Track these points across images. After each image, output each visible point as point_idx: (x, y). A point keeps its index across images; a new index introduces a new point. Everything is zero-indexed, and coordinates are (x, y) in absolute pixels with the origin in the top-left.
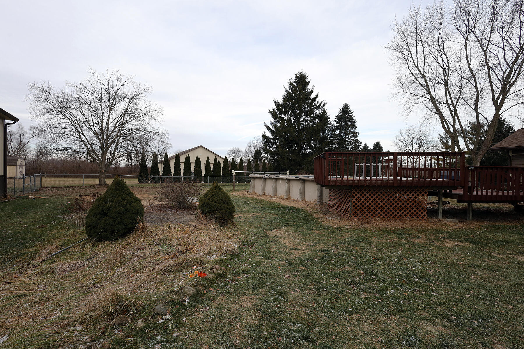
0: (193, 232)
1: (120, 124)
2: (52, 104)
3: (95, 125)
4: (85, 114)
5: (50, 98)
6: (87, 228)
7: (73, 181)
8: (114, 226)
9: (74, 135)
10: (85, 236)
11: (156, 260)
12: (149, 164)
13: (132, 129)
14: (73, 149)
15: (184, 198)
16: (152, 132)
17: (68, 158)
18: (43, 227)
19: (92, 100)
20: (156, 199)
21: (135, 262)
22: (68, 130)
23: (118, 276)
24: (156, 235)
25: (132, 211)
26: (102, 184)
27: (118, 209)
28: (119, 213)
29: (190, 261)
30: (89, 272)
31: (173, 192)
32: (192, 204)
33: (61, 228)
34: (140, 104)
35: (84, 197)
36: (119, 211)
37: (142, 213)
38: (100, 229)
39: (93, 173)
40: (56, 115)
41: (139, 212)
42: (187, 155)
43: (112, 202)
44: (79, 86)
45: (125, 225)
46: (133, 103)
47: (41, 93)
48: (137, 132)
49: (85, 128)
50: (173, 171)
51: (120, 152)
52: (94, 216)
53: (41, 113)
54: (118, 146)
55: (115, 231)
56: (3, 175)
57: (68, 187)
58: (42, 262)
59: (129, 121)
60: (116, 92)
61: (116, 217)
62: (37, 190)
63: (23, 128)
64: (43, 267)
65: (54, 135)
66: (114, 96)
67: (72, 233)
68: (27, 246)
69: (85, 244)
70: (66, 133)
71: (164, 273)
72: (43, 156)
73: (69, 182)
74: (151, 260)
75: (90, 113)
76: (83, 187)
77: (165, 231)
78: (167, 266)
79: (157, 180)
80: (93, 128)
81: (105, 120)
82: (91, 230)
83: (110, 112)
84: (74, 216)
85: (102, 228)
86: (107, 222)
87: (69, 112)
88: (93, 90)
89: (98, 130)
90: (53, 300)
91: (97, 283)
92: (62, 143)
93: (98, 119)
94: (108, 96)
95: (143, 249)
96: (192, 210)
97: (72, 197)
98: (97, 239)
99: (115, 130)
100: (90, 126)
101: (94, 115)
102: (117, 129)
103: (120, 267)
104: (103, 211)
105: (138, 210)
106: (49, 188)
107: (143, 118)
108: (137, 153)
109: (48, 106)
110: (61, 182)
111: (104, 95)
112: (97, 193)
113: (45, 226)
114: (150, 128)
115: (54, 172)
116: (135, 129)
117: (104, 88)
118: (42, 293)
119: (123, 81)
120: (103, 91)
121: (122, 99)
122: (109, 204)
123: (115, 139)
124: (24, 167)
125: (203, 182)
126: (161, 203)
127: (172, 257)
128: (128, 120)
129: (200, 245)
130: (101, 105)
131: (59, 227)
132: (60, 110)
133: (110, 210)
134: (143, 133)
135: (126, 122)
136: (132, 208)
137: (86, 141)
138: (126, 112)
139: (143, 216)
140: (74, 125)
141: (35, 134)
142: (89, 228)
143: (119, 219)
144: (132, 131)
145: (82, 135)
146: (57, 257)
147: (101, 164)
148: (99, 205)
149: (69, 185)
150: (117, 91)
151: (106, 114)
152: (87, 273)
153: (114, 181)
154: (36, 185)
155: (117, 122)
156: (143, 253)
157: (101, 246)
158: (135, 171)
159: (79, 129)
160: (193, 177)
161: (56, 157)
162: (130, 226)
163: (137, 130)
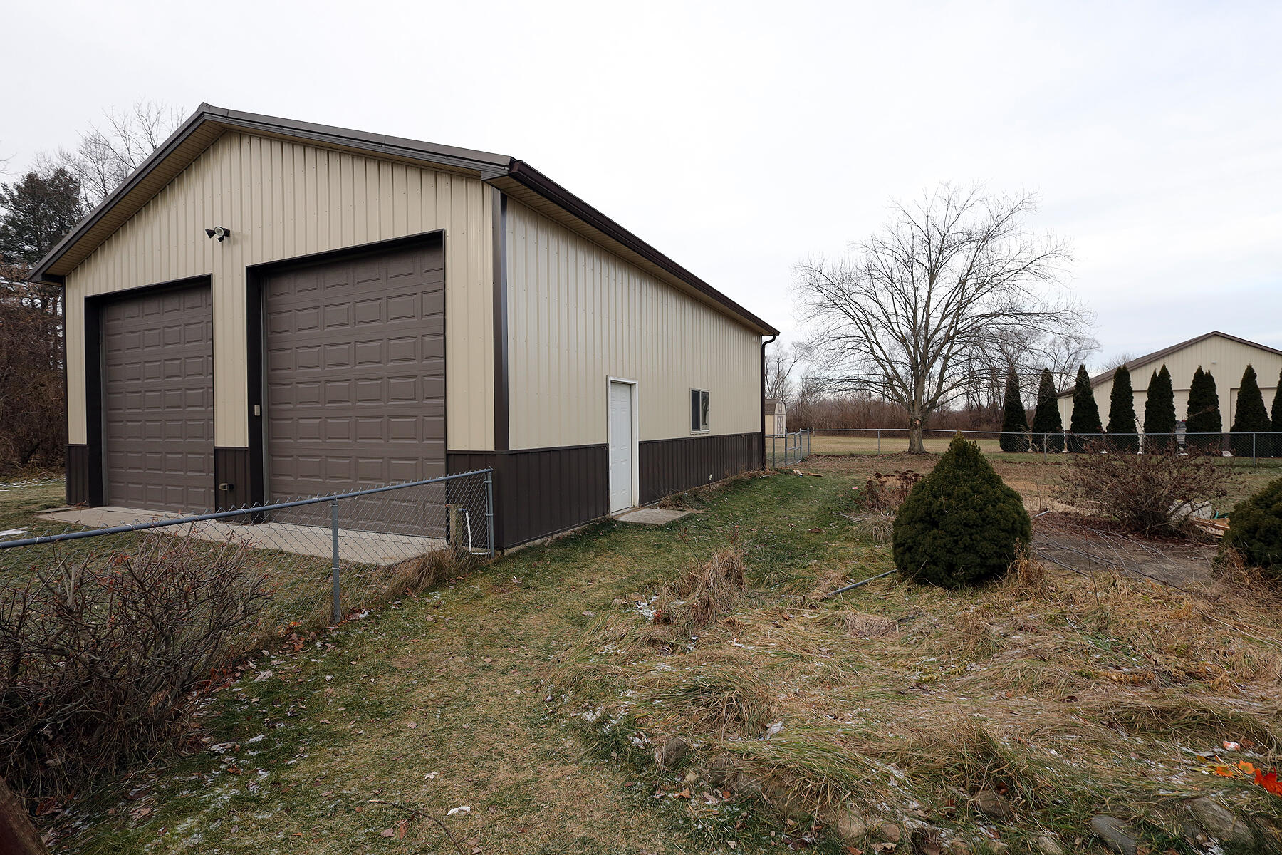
0: (1212, 621)
1: (955, 307)
2: (826, 292)
3: (901, 321)
4: (881, 299)
5: (823, 282)
6: (895, 547)
7: (859, 443)
8: (955, 554)
9: (862, 348)
10: (892, 565)
11: (1080, 674)
12: (1029, 402)
13: (983, 316)
14: (860, 377)
15: (1157, 501)
16: (1038, 314)
17: (848, 397)
18: (818, 531)
19: (895, 266)
20: (1058, 495)
21: (1012, 662)
22: (850, 339)
23: (972, 683)
24: (1071, 601)
25: (999, 524)
26: (916, 452)
27: (964, 514)
28: (966, 525)
29: (1213, 717)
30: (906, 649)
31: (1115, 480)
32: (1192, 524)
33: (847, 539)
34: (1004, 247)
35: (884, 479)
36: (965, 519)
37: (1026, 533)
38: (923, 557)
39: (894, 426)
40: (832, 313)
41: (1019, 527)
42: (1157, 367)
43: (949, 494)
44: (870, 244)
45: (981, 556)
46: (984, 251)
47: (808, 276)
48: (997, 320)
49: (880, 331)
50: (1105, 419)
51: (954, 374)
52: (909, 524)
53: (809, 314)
54: (951, 362)
55: (956, 568)
56: (760, 431)
57: (852, 455)
58: (821, 601)
59: (976, 296)
60: (945, 235)
61: (958, 532)
62: (803, 460)
63: (782, 346)
64: (825, 612)
65: (828, 353)
66: (939, 246)
67: (866, 554)
68: (797, 563)
69: (893, 582)
70: (848, 346)
71: (1110, 724)
72: (811, 395)
73: (854, 446)
74: (1062, 669)
75: (890, 295)
76: (879, 456)
77: (1099, 595)
78: (1119, 705)
79: (1057, 444)
80: (896, 328)
81: (921, 305)
82: (903, 553)
83: (931, 285)
84: (867, 518)
85: (927, 555)
86: (939, 542)
87: (853, 303)
88: (897, 243)
89: (906, 330)
90: (843, 685)
91: (926, 682)
92: (842, 367)
93: (906, 306)
94: (927, 248)
95: (1036, 631)
96: (1188, 543)
97: (860, 477)
98: (918, 576)
99: (942, 325)
100: (890, 323)
101: (899, 299)
102: (947, 322)
103: (976, 660)
104: (929, 514)
105: (1014, 523)
106: (822, 455)
107: (1014, 282)
108: (994, 373)
109: (818, 298)
110: (839, 445)
111: (917, 248)
112: (910, 471)
113: (821, 531)
114: (1031, 304)
115: (826, 425)
116: (991, 315)
117: (920, 233)
118: (825, 663)
119: (960, 204)
120: (917, 240)
121: (957, 247)
122: (943, 499)
123: (942, 346)
124: (784, 416)
125: (1227, 454)
126: (1072, 509)
127: (1132, 682)
128: (973, 295)
129: (1246, 671)
130: (912, 275)
131: (843, 536)
132: (837, 302)
133: (944, 514)
134: (1011, 320)
135: (969, 302)
136: (998, 516)
137: (883, 357)
138: (968, 275)
139: (1028, 540)
140: (861, 327)
141: (798, 355)
142: (900, 550)
143: (966, 540)
144: (984, 321)
145: (875, 347)
146: (844, 597)
147: (913, 405)
148: (919, 500)
149: (853, 451)
150: (946, 232)
151: (923, 293)
152: (901, 650)
153: (951, 445)
154: (803, 450)
155: (947, 306)
156: (1037, 642)
157: (927, 595)
158: (989, 421)
159: (870, 334)
160: (1181, 434)
161: (830, 396)
162: (994, 561)
163: (996, 314)
